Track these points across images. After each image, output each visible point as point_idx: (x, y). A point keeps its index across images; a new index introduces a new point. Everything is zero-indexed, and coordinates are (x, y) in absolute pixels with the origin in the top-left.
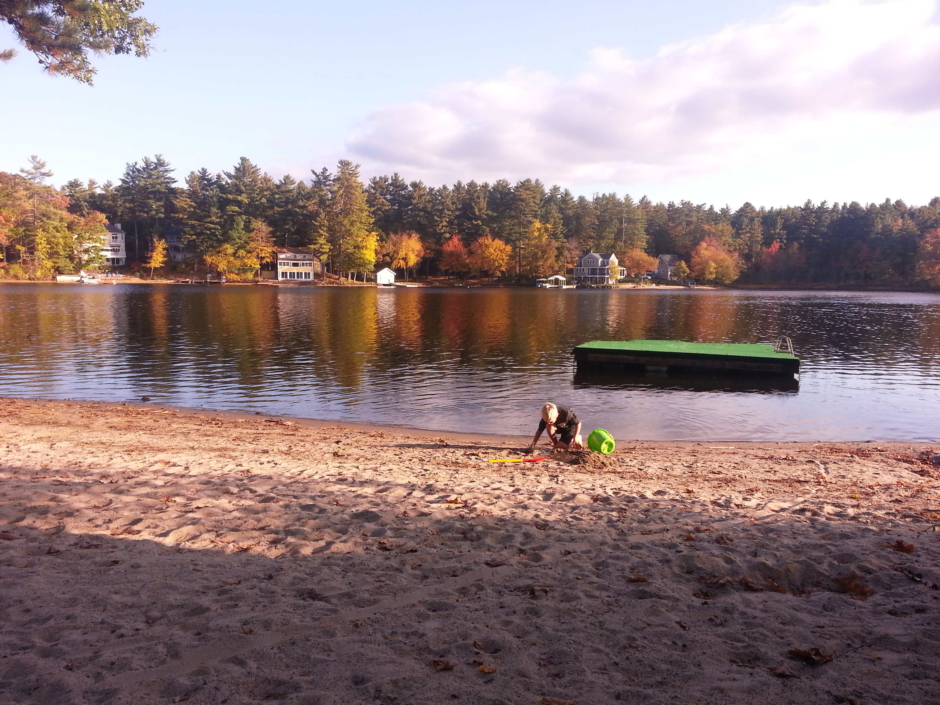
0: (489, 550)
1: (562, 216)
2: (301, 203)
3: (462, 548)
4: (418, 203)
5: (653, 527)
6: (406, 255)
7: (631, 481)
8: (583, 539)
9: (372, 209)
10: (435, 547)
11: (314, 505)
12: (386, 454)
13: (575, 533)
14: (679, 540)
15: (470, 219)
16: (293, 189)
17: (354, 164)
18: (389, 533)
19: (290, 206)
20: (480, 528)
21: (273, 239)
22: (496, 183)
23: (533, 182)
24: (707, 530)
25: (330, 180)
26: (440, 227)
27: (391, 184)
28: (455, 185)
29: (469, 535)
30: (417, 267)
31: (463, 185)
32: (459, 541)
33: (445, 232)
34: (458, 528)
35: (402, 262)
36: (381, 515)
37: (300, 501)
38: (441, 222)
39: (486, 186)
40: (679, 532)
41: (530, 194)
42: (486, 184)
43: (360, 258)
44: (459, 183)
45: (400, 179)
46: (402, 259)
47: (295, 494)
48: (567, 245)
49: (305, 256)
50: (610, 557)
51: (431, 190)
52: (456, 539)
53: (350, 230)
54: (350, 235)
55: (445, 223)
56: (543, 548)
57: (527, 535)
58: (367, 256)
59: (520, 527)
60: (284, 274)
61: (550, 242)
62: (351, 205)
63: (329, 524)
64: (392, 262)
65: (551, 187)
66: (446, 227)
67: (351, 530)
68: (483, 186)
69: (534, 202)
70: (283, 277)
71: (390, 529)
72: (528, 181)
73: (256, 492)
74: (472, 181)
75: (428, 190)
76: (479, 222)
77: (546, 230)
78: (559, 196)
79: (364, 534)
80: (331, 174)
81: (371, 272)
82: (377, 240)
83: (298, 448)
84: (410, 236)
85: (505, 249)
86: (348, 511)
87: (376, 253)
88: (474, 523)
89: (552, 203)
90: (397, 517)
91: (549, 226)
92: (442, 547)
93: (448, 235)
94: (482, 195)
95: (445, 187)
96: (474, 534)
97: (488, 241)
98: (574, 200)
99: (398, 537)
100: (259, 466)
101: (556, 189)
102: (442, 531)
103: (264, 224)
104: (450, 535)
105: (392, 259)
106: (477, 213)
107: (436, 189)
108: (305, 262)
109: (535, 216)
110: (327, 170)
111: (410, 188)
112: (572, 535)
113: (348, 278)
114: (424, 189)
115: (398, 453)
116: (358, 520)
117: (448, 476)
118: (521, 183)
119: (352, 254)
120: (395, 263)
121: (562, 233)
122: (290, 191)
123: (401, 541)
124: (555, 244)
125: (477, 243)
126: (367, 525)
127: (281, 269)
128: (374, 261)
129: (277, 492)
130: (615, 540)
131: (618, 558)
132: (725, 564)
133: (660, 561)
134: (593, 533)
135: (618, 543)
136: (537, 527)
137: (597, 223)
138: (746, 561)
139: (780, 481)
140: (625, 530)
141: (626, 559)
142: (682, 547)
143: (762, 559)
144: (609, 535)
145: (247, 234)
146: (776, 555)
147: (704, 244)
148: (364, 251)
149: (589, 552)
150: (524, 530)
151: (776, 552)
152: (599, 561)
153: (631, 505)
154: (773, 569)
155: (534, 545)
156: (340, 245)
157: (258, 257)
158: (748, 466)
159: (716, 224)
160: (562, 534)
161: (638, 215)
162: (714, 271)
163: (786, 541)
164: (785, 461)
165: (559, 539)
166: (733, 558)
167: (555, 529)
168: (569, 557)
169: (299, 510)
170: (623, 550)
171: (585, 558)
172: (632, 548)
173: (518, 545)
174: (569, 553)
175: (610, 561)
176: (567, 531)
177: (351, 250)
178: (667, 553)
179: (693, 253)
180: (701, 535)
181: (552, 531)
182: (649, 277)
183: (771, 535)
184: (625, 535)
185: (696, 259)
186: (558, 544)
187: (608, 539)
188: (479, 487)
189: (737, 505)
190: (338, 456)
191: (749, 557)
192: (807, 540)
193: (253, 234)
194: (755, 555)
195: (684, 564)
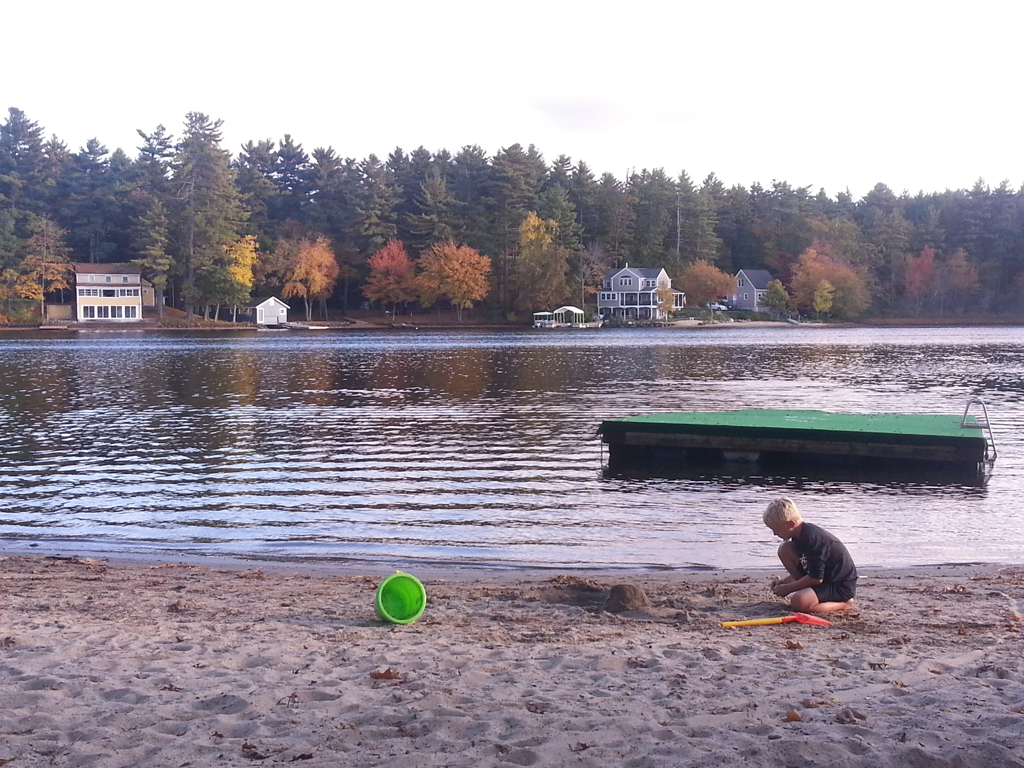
0: (443, 750)
1: (574, 206)
2: (118, 187)
3: (395, 748)
4: (326, 186)
5: (729, 702)
6: (307, 273)
8: (609, 725)
9: (246, 196)
10: (346, 750)
13: (596, 717)
14: (775, 721)
15: (418, 212)
16: (105, 162)
17: (213, 119)
18: (263, 730)
19: (98, 192)
20: (428, 715)
21: (67, 249)
22: (461, 151)
23: (525, 150)
24: (822, 703)
25: (170, 147)
26: (366, 226)
27: (281, 153)
28: (391, 155)
29: (408, 727)
30: (327, 295)
31: (404, 155)
32: (389, 737)
33: (374, 235)
34: (389, 717)
35: (300, 286)
36: (249, 701)
37: (103, 685)
38: (368, 217)
39: (445, 155)
40: (774, 709)
41: (520, 170)
42: (444, 151)
43: (225, 281)
44: (399, 152)
45: (295, 144)
46: (301, 281)
48: (585, 254)
49: (125, 279)
51: (350, 162)
52: (383, 735)
53: (206, 232)
54: (208, 240)
55: (374, 220)
56: (538, 742)
57: (511, 723)
58: (239, 278)
59: (500, 711)
60: (89, 310)
61: (556, 249)
62: (208, 188)
63: (153, 719)
64: (283, 286)
65: (557, 158)
66: (377, 225)
67: (193, 728)
68: (439, 156)
69: (527, 183)
70: (86, 315)
71: (265, 723)
72: (516, 147)
73: (20, 673)
74: (421, 147)
75: (344, 163)
76: (434, 216)
77: (548, 229)
78: (570, 173)
79: (216, 734)
80: (172, 136)
81: (245, 304)
82: (256, 250)
84: (313, 241)
85: (478, 263)
86: (190, 697)
87: (254, 269)
88: (417, 707)
89: (559, 185)
90: (278, 703)
91: (553, 223)
92: (359, 748)
93: (380, 240)
94: (437, 171)
95: (374, 159)
96: (418, 725)
97: (450, 249)
98: (595, 179)
99: (278, 736)
101: (563, 161)
102: (360, 723)
103: (51, 223)
105: (283, 281)
106: (430, 201)
107: (359, 160)
108: (126, 288)
109: (529, 207)
110: (164, 129)
111: (313, 161)
112: (588, 719)
113: (203, 315)
114: (338, 161)
116: (208, 712)
118: (504, 150)
119: (211, 273)
120: (288, 287)
121: (575, 234)
122: (99, 166)
123: (283, 742)
124: (564, 252)
125: (431, 253)
126: (224, 718)
127: (82, 301)
128: (250, 285)
129: (61, 672)
130: (664, 724)
131: (669, 752)
132: (853, 756)
133: (742, 754)
134: (627, 716)
135: (670, 728)
136: (529, 709)
137: (634, 218)
138: (888, 749)
139: (944, 627)
140: (683, 710)
141: (683, 753)
142: (779, 731)
143: (914, 744)
144: (656, 717)
145: (22, 242)
146: (938, 737)
147: (812, 252)
148: (233, 269)
149: (620, 744)
150: (506, 715)
151: (939, 733)
152: (637, 757)
153: (693, 670)
154: (933, 759)
155: (524, 738)
156: (188, 258)
157: (40, 280)
158: (892, 604)
159: (830, 219)
160: (573, 719)
161: (703, 204)
162: (830, 296)
163: (955, 716)
164: (953, 595)
165: (567, 727)
166: (864, 743)
167: (561, 711)
168: (584, 754)
169: (98, 699)
170: (677, 740)
171: (612, 754)
172: (693, 736)
173: (496, 740)
174: (585, 747)
175: (655, 757)
176: (582, 714)
177: (208, 265)
178: (753, 740)
179: (794, 267)
180: (812, 712)
181: (555, 715)
182: (723, 308)
183: (929, 708)
184: (683, 716)
185: (799, 277)
186: (565, 734)
187: (653, 724)
188: (431, 650)
189: (872, 666)
190: (178, 611)
191: (891, 742)
192: (990, 715)
193: (31, 241)
194: (903, 738)
195: (782, 758)
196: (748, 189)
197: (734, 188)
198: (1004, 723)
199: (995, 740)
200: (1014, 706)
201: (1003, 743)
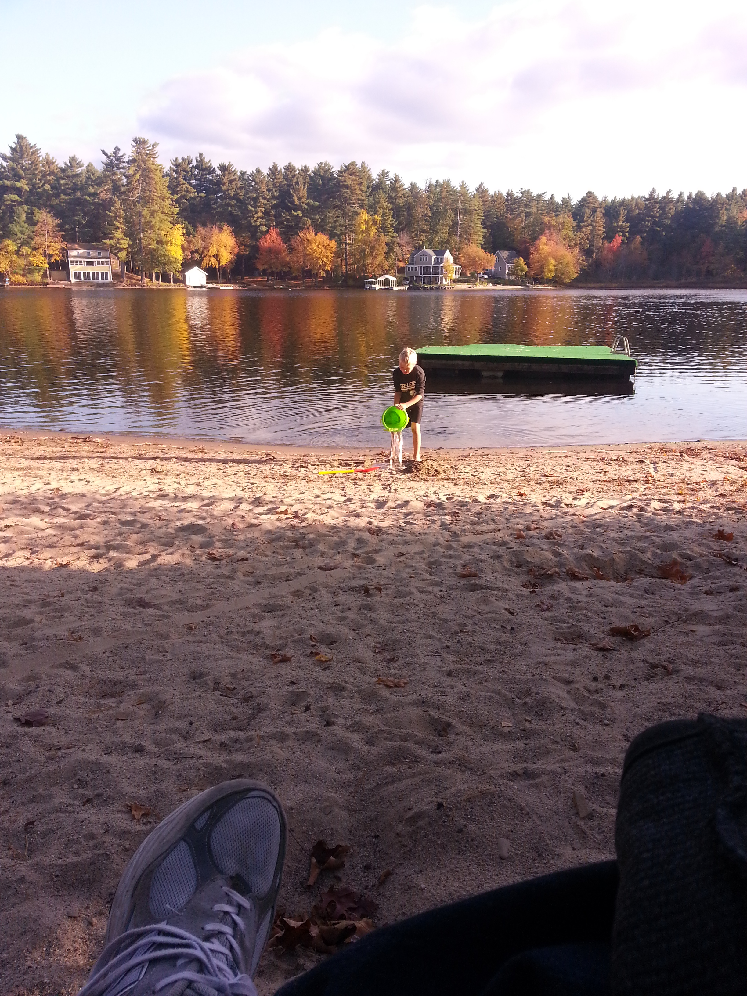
0: (322, 556)
1: (391, 206)
2: (91, 190)
3: (294, 555)
4: (228, 190)
5: (485, 527)
6: (218, 251)
7: (465, 487)
8: (416, 542)
9: (176, 197)
10: (266, 556)
11: (135, 521)
12: (209, 469)
13: (409, 537)
14: (510, 538)
15: (289, 209)
16: (82, 173)
17: (151, 142)
18: (218, 544)
19: (79, 194)
20: (312, 536)
21: (61, 233)
22: (317, 166)
23: (359, 165)
24: (537, 528)
25: (124, 162)
26: (255, 219)
27: (197, 167)
28: (270, 169)
29: (301, 543)
30: (231, 266)
31: (279, 169)
32: (291, 548)
33: (261, 225)
34: (289, 537)
35: (213, 260)
36: (208, 527)
37: (120, 517)
38: (257, 213)
39: (305, 170)
40: (510, 532)
41: (356, 180)
42: (305, 167)
43: (165, 255)
44: (275, 166)
45: (206, 160)
46: (214, 256)
47: (113, 510)
48: (398, 240)
49: (100, 253)
50: (443, 557)
51: (243, 174)
52: (287, 547)
53: (150, 222)
54: (151, 228)
55: (260, 214)
56: (376, 552)
57: (360, 541)
58: (173, 254)
59: (353, 534)
60: (77, 275)
61: (379, 236)
62: (150, 191)
63: (153, 538)
64: (202, 260)
65: (379, 172)
66: (262, 218)
67: (177, 543)
68: (302, 170)
69: (361, 190)
70: (76, 278)
71: (219, 540)
72: (353, 164)
73: (69, 510)
74: (290, 164)
75: (239, 174)
76: (299, 212)
77: (375, 222)
78: (388, 183)
79: (191, 546)
80: (124, 154)
81: (178, 272)
82: (184, 234)
83: (111, 465)
84: (221, 229)
85: (329, 245)
86: (172, 525)
87: (183, 249)
88: (305, 532)
89: (381, 191)
90: (225, 529)
91: (377, 217)
92: (273, 555)
93: (264, 229)
94: (301, 181)
95: (258, 171)
96: (306, 542)
97: (310, 235)
98: (405, 187)
99: (227, 548)
100: (70, 484)
101: (384, 174)
102: (273, 540)
103: (49, 215)
104: (281, 543)
105: (202, 256)
106: (297, 202)
107: (249, 172)
108: (101, 260)
109: (362, 206)
110: (119, 150)
111: (219, 172)
112: (404, 538)
113: (152, 279)
114: (235, 173)
115: (222, 468)
116: (184, 534)
117: (277, 489)
118: (345, 166)
119: (155, 250)
120: (205, 261)
121: (392, 226)
123: (231, 551)
124: (385, 239)
125: (299, 238)
126: (194, 537)
127: (73, 268)
128: (181, 259)
129: (93, 509)
130: (447, 541)
131: (450, 557)
132: (553, 557)
133: (491, 557)
134: (426, 536)
135: (451, 543)
136: (370, 533)
137: (430, 214)
138: (573, 554)
139: (610, 481)
140: (458, 532)
141: (459, 557)
142: (512, 544)
143: (588, 551)
144: (443, 537)
145: (31, 228)
146: (602, 547)
147: (543, 239)
148: (169, 247)
149: (422, 552)
150: (357, 536)
151: (602, 545)
152: (432, 560)
153: (464, 509)
154: (598, 559)
155: (367, 549)
156: (140, 239)
157: (45, 255)
158: (580, 468)
159: (556, 216)
160: (395, 538)
161: (475, 205)
162: (553, 268)
163: (612, 535)
164: (616, 462)
165: (392, 543)
166: (561, 551)
167: (388, 534)
168: (402, 558)
169: (119, 525)
170: (455, 550)
171: (418, 558)
172: (464, 548)
173: (351, 550)
174: (403, 554)
175: (442, 560)
176: (400, 536)
177: (153, 246)
178: (498, 550)
179: (532, 249)
180: (532, 533)
181: (385, 536)
182: (486, 277)
183: (598, 530)
184: (458, 536)
185: (535, 256)
186: (391, 547)
187: (441, 540)
188: (310, 498)
189: (567, 505)
190: (157, 472)
191: (576, 550)
192: (633, 533)
193: (36, 228)
194: (582, 547)
195: (514, 559)
196: (505, 194)
197: (495, 194)
198: (640, 538)
199: (634, 549)
200: (646, 528)
201: (639, 550)
